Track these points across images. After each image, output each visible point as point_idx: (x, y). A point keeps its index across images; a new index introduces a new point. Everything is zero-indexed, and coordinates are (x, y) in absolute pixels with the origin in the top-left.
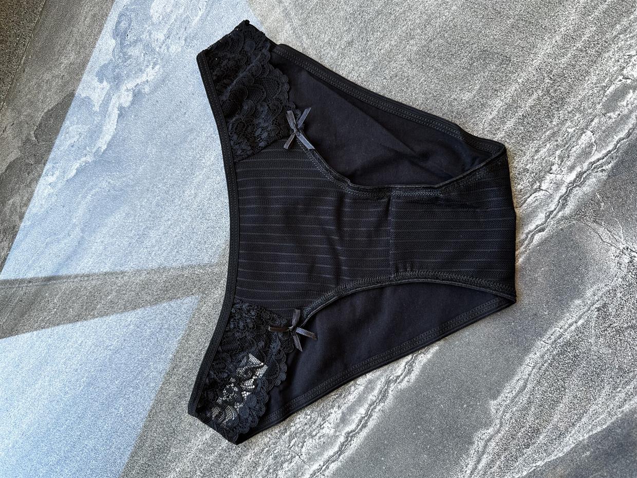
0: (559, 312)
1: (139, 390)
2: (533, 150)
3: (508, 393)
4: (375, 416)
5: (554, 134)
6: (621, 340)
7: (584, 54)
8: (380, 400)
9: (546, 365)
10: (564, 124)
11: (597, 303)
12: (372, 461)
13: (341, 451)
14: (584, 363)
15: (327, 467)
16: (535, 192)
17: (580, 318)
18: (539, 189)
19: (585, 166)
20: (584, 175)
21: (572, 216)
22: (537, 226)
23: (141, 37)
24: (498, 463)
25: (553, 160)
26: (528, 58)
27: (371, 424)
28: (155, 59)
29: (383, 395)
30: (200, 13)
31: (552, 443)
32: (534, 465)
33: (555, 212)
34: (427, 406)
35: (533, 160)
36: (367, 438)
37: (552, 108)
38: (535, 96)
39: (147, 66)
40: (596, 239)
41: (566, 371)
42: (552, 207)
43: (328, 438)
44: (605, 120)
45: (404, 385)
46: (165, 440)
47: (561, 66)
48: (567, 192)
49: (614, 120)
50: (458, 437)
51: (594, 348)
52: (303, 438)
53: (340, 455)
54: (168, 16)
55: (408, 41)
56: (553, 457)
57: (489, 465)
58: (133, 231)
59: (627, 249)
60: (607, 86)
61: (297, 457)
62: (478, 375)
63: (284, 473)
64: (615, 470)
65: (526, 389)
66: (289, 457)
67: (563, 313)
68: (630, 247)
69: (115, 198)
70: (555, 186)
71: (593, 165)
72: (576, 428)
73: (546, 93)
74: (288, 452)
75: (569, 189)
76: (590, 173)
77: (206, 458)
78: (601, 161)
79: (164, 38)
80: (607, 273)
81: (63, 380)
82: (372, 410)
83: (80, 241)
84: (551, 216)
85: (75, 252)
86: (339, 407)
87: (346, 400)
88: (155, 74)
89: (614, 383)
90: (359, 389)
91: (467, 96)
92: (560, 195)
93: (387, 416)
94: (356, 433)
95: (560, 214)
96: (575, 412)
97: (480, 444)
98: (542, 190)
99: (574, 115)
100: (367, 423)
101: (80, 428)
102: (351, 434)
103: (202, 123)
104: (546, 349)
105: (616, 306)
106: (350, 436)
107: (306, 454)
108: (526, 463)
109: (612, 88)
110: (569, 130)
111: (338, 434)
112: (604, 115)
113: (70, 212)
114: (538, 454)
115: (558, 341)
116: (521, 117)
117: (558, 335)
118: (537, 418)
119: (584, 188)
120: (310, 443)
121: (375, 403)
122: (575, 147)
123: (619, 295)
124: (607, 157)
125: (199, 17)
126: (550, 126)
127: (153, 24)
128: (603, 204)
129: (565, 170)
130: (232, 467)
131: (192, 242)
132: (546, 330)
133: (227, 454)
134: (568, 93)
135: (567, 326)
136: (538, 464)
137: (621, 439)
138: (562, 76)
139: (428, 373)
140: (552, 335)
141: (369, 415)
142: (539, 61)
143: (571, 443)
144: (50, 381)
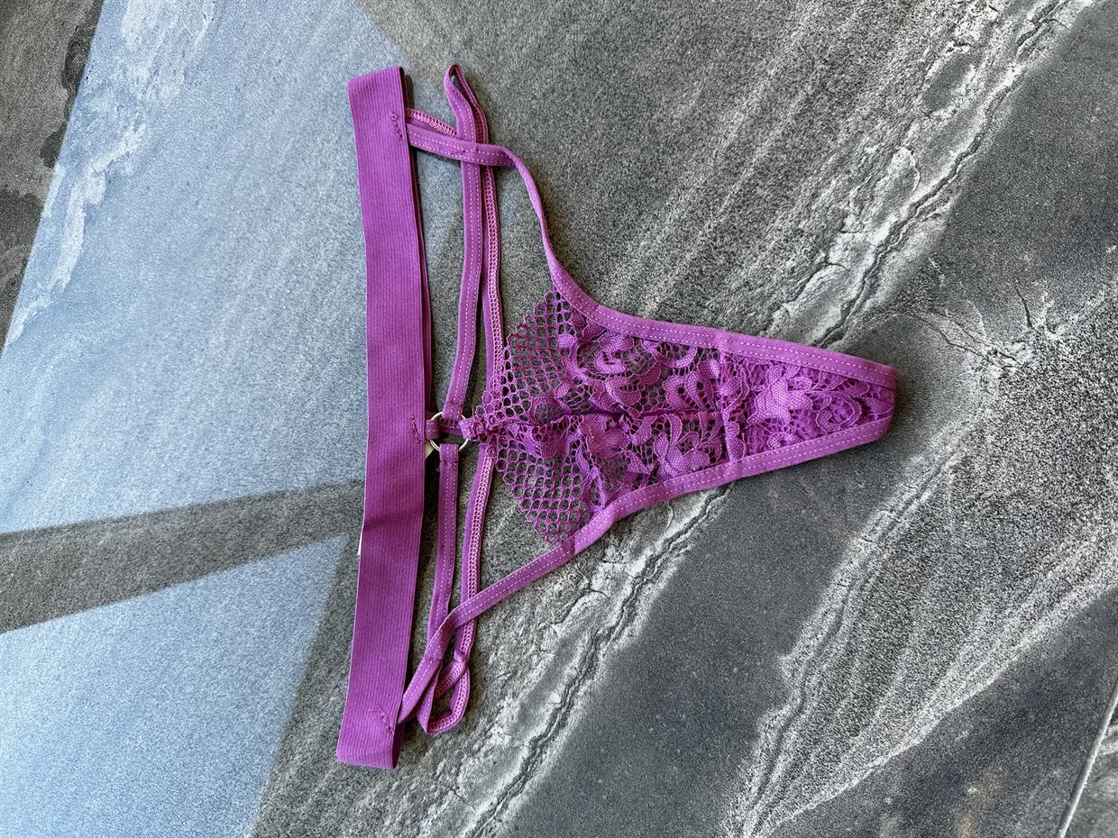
0: (885, 483)
1: (168, 702)
2: (807, 194)
3: (810, 639)
4: (579, 704)
5: (842, 162)
6: (1001, 520)
7: (880, 10)
8: (585, 675)
9: (871, 580)
10: (859, 141)
11: (952, 458)
12: (581, 787)
13: (525, 775)
14: (940, 570)
15: (505, 806)
16: (818, 270)
17: (924, 488)
18: (826, 262)
19: (904, 211)
20: (904, 229)
21: (890, 305)
22: (829, 331)
23: (111, 77)
24: (805, 768)
25: (846, 208)
26: (782, 31)
27: (573, 720)
28: (138, 114)
29: (590, 664)
30: (206, 23)
31: (899, 722)
32: (871, 765)
33: (858, 302)
34: (668, 676)
35: (809, 211)
36: (569, 746)
37: (833, 114)
38: (801, 97)
39: (125, 127)
40: (937, 341)
41: (909, 588)
42: (853, 292)
43: (501, 753)
44: (931, 125)
45: (624, 641)
46: (220, 787)
47: (842, 37)
48: (876, 262)
49: (946, 123)
50: (730, 727)
51: (956, 541)
52: (457, 757)
53: (524, 782)
54: (152, 34)
55: (567, 27)
56: (902, 748)
57: (790, 774)
58: (130, 421)
59: (996, 352)
60: (927, 63)
61: (451, 793)
62: (751, 612)
63: (430, 823)
64: (1016, 760)
65: (842, 628)
66: (436, 794)
67: (892, 483)
68: (999, 350)
69: (93, 367)
70: (854, 254)
71: (917, 208)
72: (938, 690)
73: (820, 89)
74: (433, 787)
75: (880, 256)
76: (913, 224)
77: (294, 811)
78: (931, 200)
79: (149, 75)
80: (965, 402)
81: (38, 698)
82: (572, 694)
83: (41, 450)
84: (853, 310)
85: (35, 470)
86: (515, 695)
87: (526, 682)
88: (140, 140)
89: (998, 600)
90: (547, 659)
91: (681, 111)
92: (864, 269)
93: (600, 702)
94: (550, 739)
95: (868, 304)
96: (934, 660)
97: (770, 737)
98: (831, 264)
99: (874, 122)
100: (566, 719)
101: (74, 779)
102: (540, 743)
103: (226, 215)
104: (869, 551)
105: (986, 460)
106: (539, 745)
107: (465, 787)
108: (856, 764)
109: (937, 66)
110: (869, 150)
111: (517, 743)
112: (928, 115)
113: (21, 399)
114: (874, 745)
115: (890, 534)
116: (781, 137)
117: (887, 523)
118: (867, 679)
119: (906, 252)
120: (470, 764)
121: (577, 681)
122: (882, 180)
123: (990, 439)
124: (941, 191)
125: (204, 31)
126: (833, 147)
127: (128, 53)
128: (942, 277)
129: (868, 223)
130: (340, 821)
131: (229, 430)
132: (865, 518)
133: (329, 801)
134: (859, 83)
135: (902, 505)
136: (876, 763)
137: (1022, 701)
138: (845, 55)
139: (664, 616)
140: (877, 525)
141: (567, 704)
142: (802, 34)
143: (931, 717)
144: (16, 702)
